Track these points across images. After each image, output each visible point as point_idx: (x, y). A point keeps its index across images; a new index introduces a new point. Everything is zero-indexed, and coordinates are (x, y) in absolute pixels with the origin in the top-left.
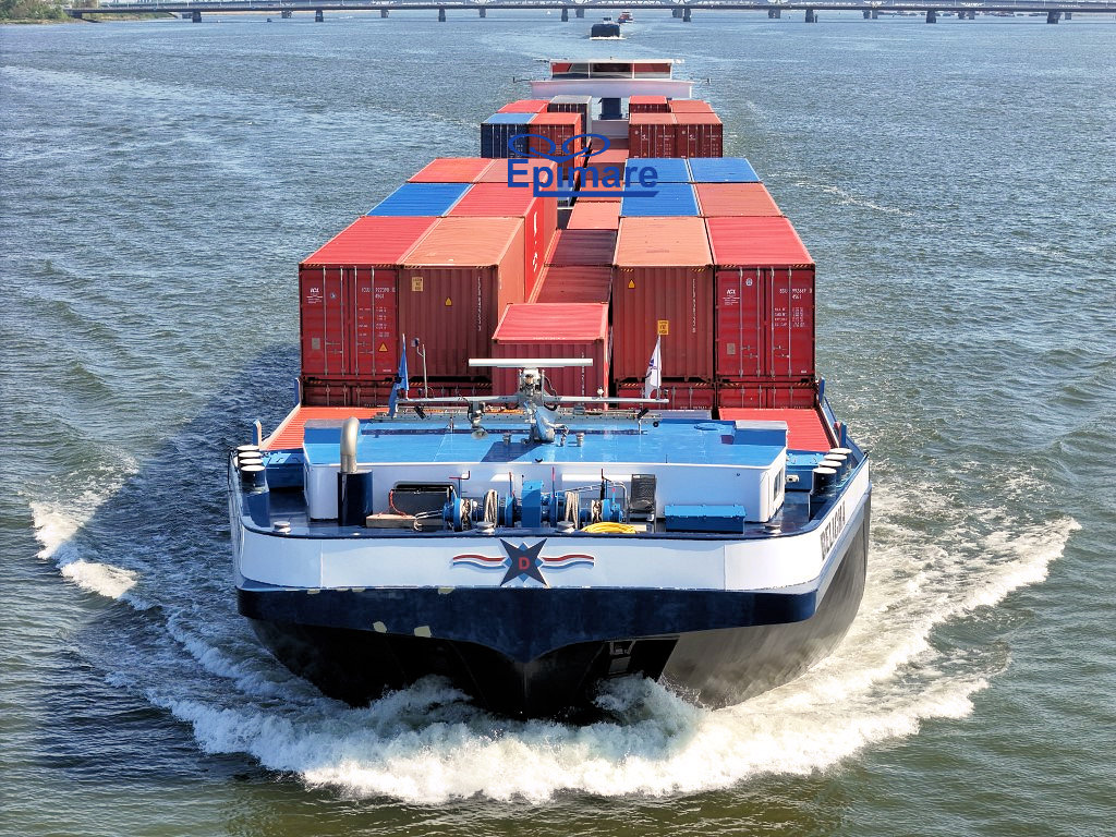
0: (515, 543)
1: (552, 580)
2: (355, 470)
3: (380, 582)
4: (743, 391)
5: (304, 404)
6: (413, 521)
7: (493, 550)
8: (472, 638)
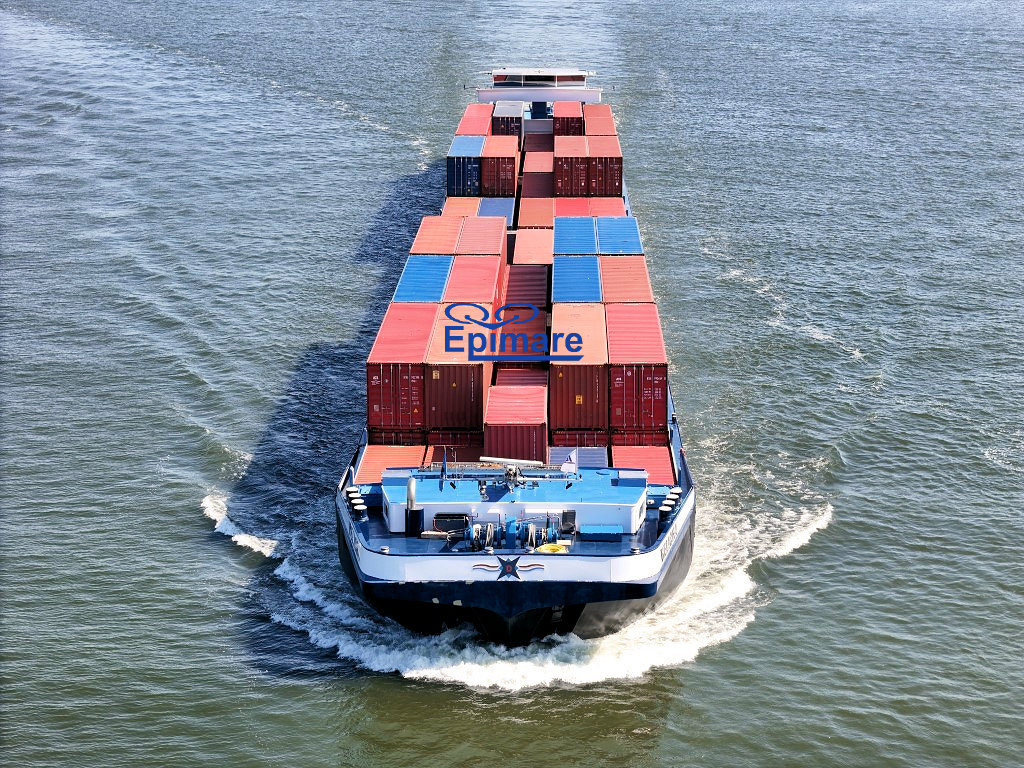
0: (505, 558)
1: (523, 577)
2: (415, 508)
3: (437, 578)
4: (626, 436)
5: (369, 444)
6: (446, 536)
7: (494, 561)
8: (482, 606)
